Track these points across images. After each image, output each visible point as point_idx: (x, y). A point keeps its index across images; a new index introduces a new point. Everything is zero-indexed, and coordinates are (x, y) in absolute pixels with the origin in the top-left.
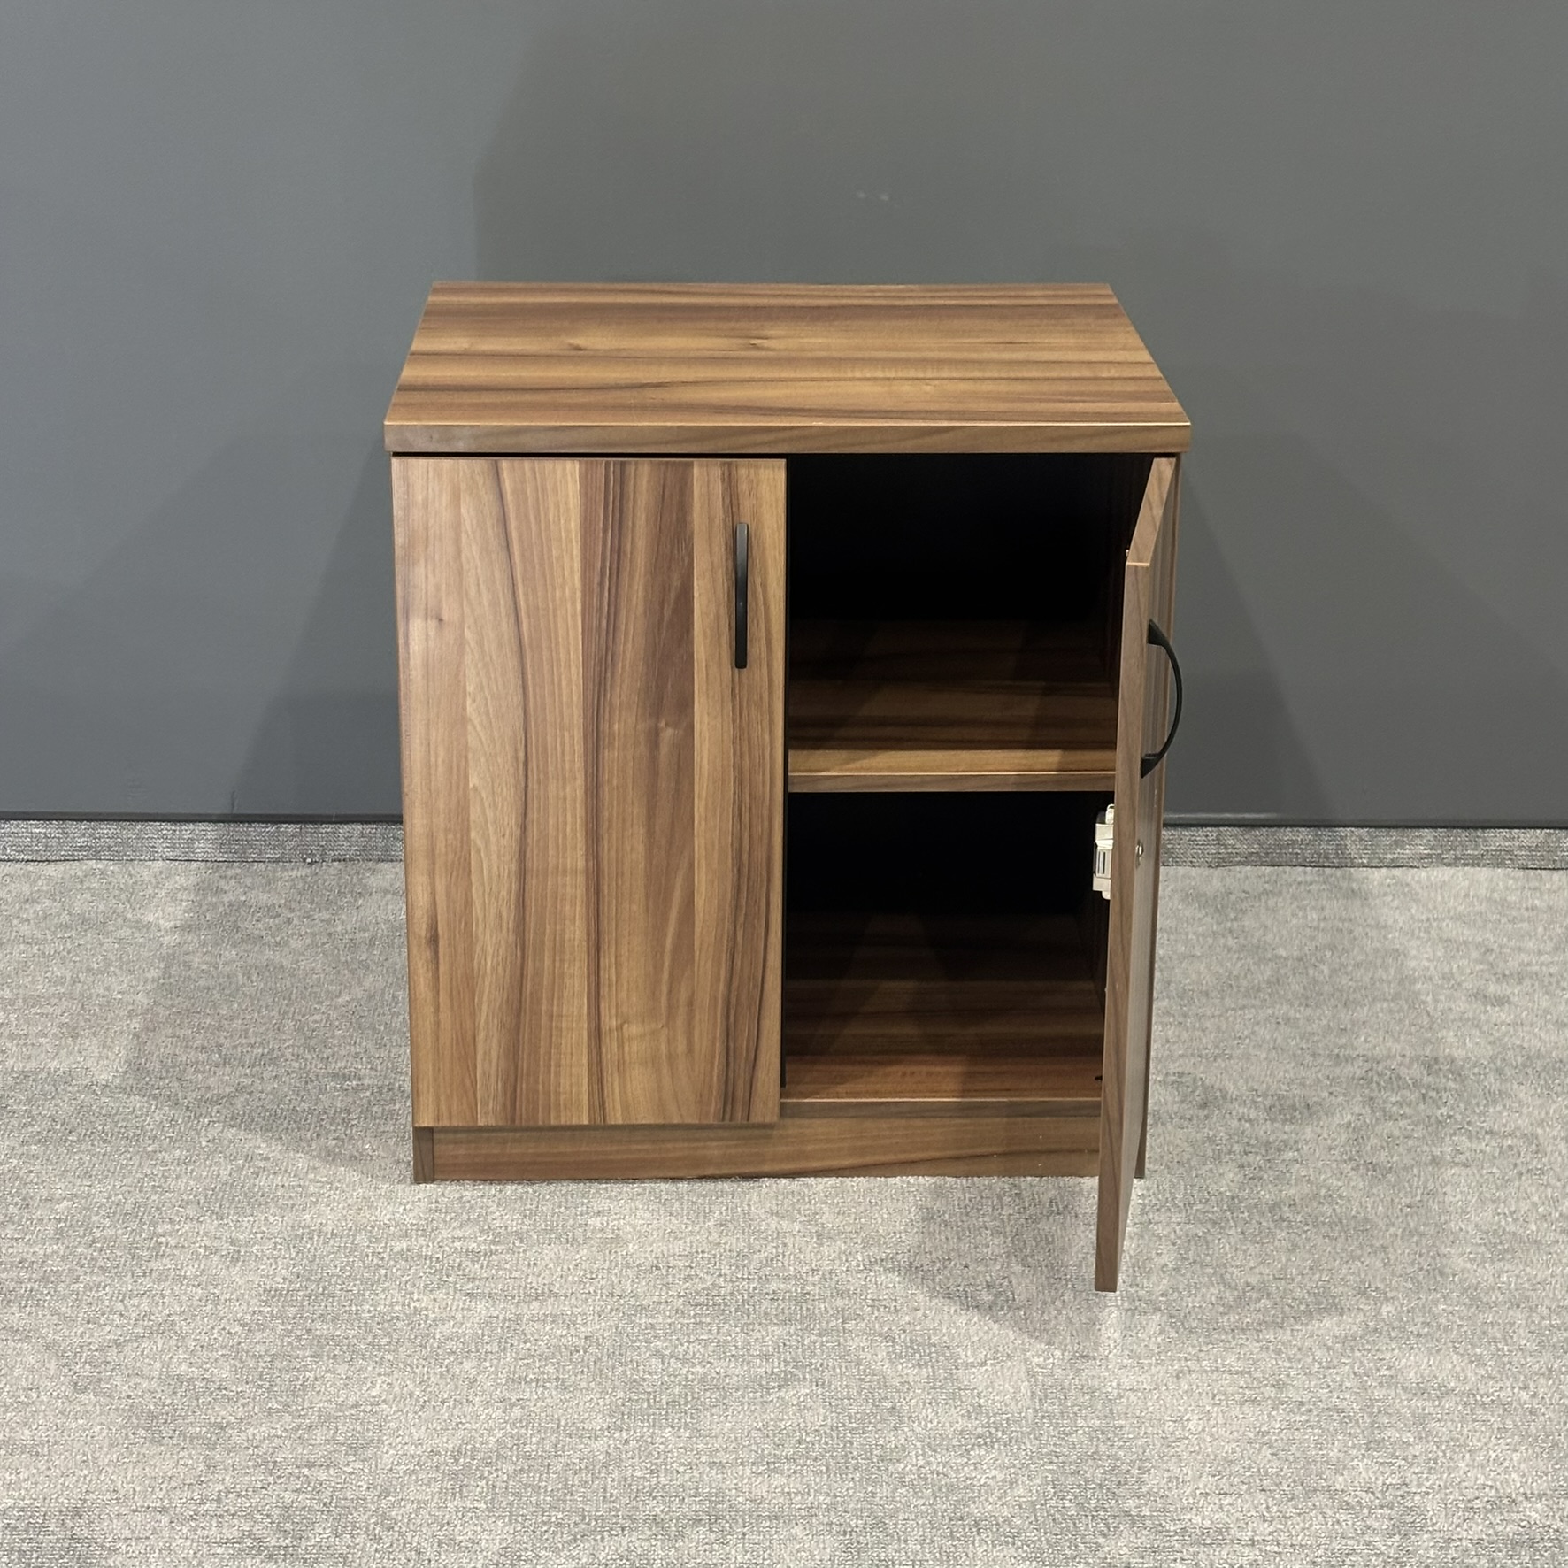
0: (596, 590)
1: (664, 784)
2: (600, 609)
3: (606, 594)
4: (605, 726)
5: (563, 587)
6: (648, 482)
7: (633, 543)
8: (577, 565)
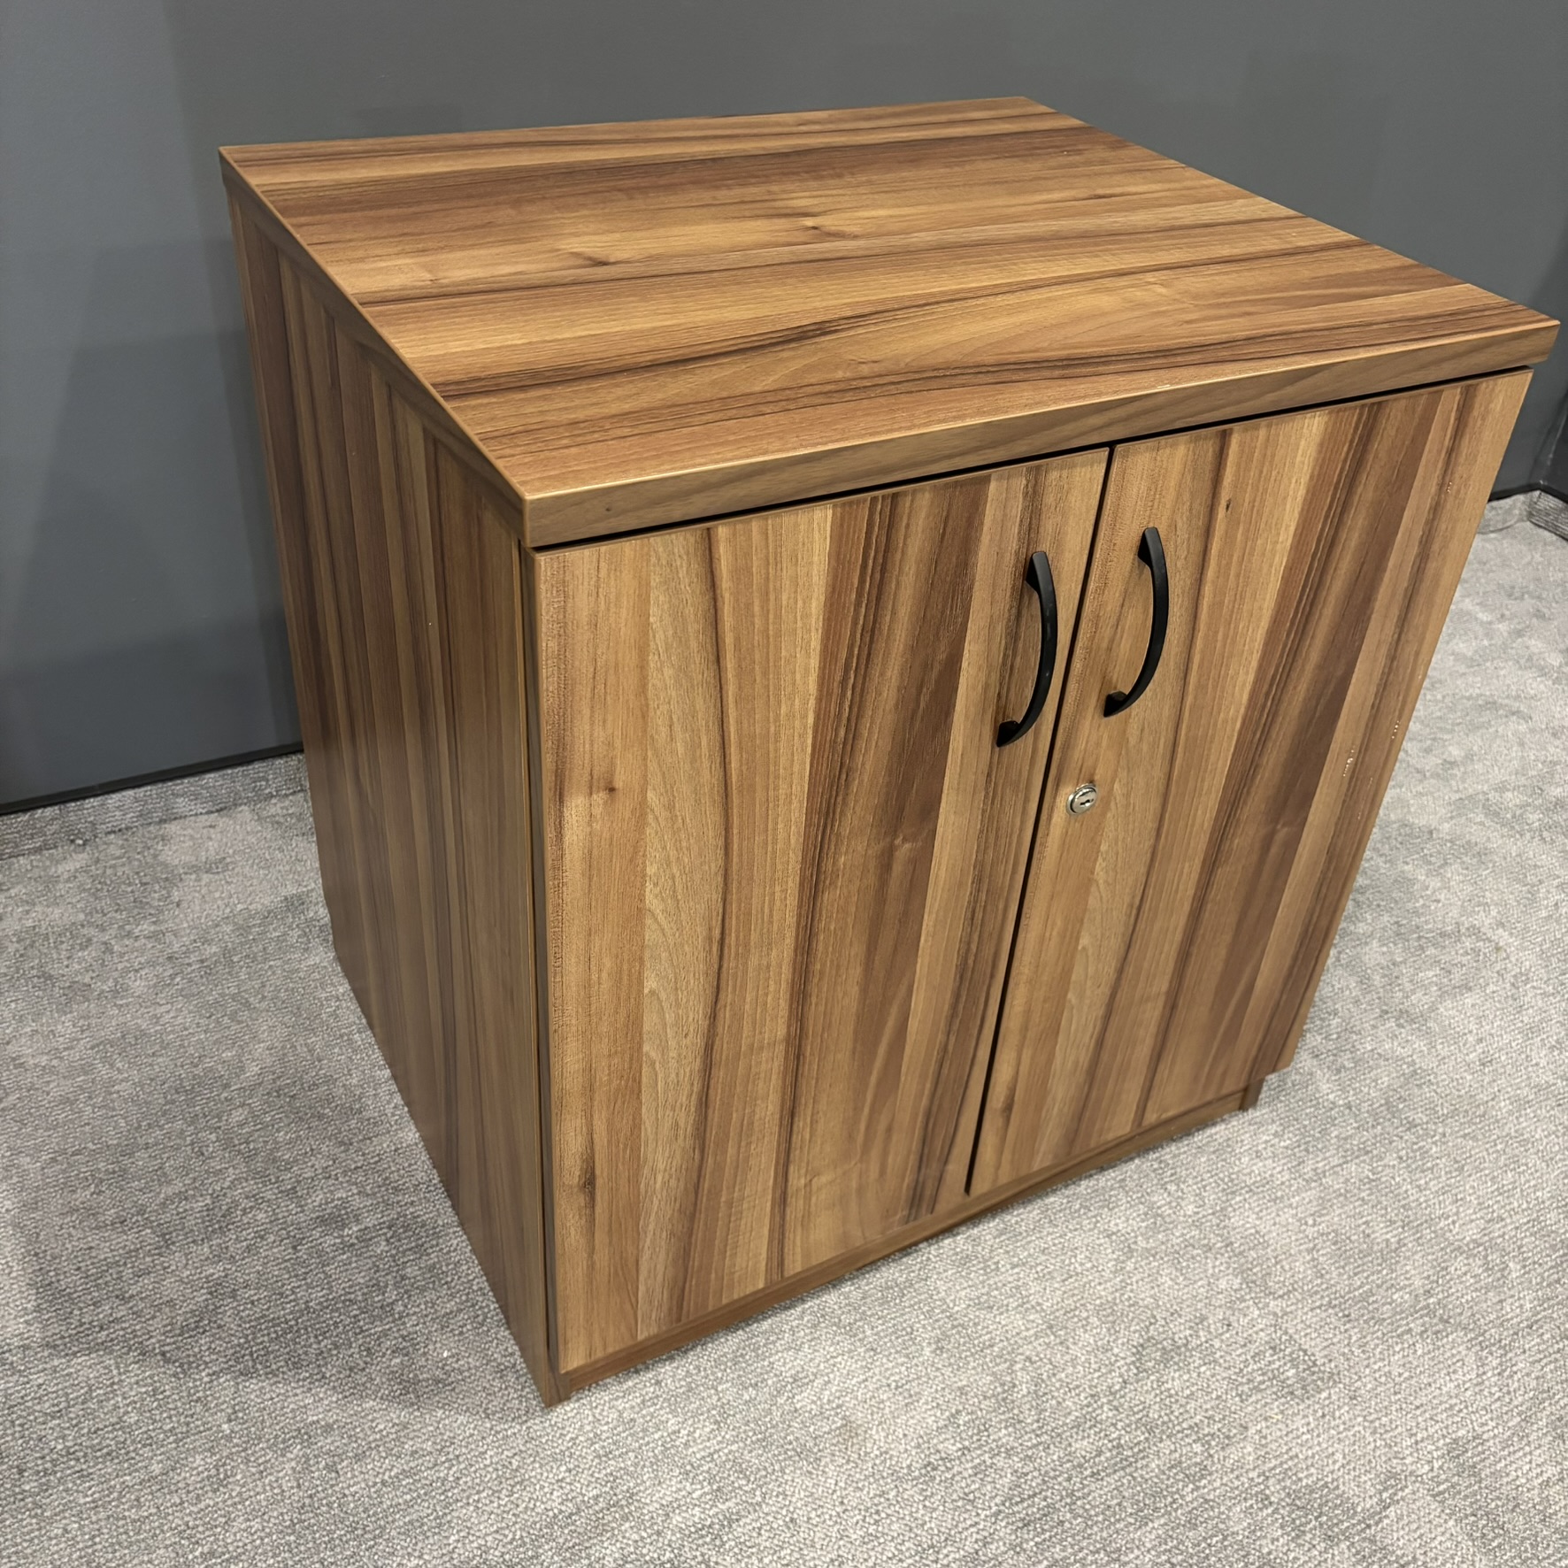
0: (836, 690)
1: (892, 910)
2: (839, 715)
3: (849, 693)
4: (828, 865)
5: (791, 698)
6: (927, 517)
7: (894, 613)
8: (814, 662)
